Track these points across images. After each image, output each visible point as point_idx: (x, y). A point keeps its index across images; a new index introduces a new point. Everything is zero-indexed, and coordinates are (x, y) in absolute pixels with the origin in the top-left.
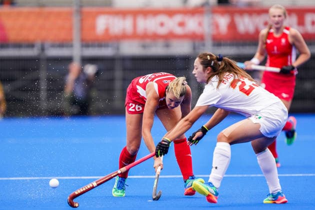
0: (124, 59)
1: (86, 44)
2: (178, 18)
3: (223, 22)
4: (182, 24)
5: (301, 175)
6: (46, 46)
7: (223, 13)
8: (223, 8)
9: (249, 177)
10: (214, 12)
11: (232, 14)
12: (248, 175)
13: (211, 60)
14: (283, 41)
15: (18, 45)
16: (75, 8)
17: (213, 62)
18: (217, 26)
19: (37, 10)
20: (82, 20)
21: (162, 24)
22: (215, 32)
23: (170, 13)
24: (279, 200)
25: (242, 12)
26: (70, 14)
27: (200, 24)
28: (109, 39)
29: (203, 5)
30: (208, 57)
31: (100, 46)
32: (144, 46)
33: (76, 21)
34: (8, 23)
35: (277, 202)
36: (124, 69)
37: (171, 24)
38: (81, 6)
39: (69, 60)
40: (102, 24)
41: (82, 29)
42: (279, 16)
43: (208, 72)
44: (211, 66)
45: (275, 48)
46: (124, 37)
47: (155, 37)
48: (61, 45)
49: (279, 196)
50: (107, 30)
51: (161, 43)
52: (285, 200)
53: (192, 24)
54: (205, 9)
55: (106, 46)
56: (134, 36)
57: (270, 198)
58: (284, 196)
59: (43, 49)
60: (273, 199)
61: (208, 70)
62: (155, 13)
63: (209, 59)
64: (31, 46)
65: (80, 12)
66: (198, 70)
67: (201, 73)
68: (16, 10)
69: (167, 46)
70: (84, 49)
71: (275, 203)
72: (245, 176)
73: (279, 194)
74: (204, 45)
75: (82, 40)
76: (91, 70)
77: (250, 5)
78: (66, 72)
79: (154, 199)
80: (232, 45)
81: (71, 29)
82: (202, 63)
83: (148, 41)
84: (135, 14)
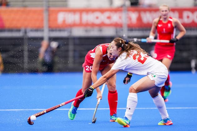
0: (74, 38)
1: (51, 29)
2: (107, 14)
3: (134, 16)
4: (109, 18)
5: (181, 108)
6: (27, 31)
7: (134, 11)
8: (134, 8)
9: (149, 109)
10: (129, 10)
11: (139, 11)
12: (149, 108)
13: (122, 43)
14: (169, 25)
15: (11, 30)
16: (45, 8)
17: (123, 45)
18: (130, 19)
19: (22, 9)
20: (49, 15)
21: (97, 18)
22: (129, 23)
23: (102, 11)
24: (168, 123)
25: (145, 11)
26: (42, 11)
27: (120, 18)
28: (65, 26)
29: (122, 6)
30: (120, 41)
31: (60, 30)
32: (86, 31)
33: (45, 15)
34: (5, 17)
35: (167, 124)
36: (75, 44)
37: (103, 18)
38: (49, 7)
39: (42, 39)
40: (61, 17)
41: (49, 20)
42: (166, 11)
43: (120, 50)
44: (122, 47)
45: (164, 29)
46: (74, 25)
47: (93, 25)
48: (37, 30)
49: (168, 121)
50: (64, 21)
51: (96, 29)
52: (171, 123)
53: (115, 18)
54: (123, 8)
55: (64, 30)
56: (81, 25)
57: (162, 122)
58: (171, 120)
59: (26, 32)
60: (165, 122)
61: (120, 49)
62: (93, 11)
63: (121, 42)
64: (19, 30)
65: (48, 10)
66: (114, 49)
67: (115, 51)
68: (10, 9)
69: (101, 31)
70: (51, 32)
71: (165, 125)
72: (147, 108)
73: (168, 119)
74: (122, 30)
75: (49, 27)
76: (54, 45)
77: (150, 6)
78: (40, 46)
79: (93, 123)
80: (139, 30)
81: (42, 20)
82: (117, 45)
83: (89, 28)
84: (81, 11)
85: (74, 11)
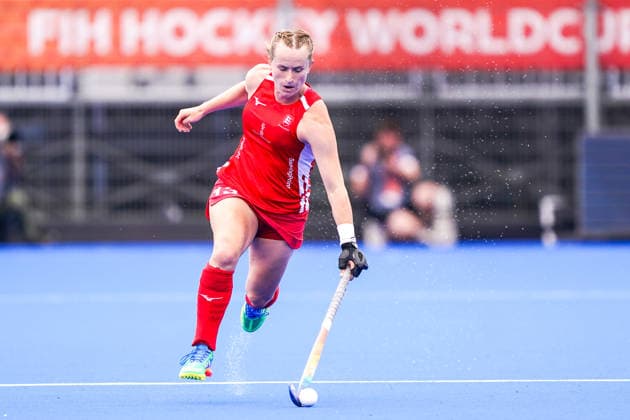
3: (321, 27)
4: (224, 32)
11: (341, 8)
21: (179, 32)
25: (364, 7)
27: (267, 31)
46: (93, 59)
50: (53, 44)
51: (176, 75)
53: (249, 33)
56: (116, 58)
69: (191, 82)
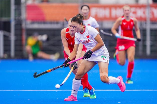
4: (135, 13)
10: (151, 6)
19: (60, 5)
26: (77, 7)
27: (144, 13)
40: (94, 12)
50: (96, 15)
53: (140, 13)
59: (63, 25)
64: (57, 23)
68: (50, 5)
74: (146, 23)
84: (111, 7)
85: (105, 7)
